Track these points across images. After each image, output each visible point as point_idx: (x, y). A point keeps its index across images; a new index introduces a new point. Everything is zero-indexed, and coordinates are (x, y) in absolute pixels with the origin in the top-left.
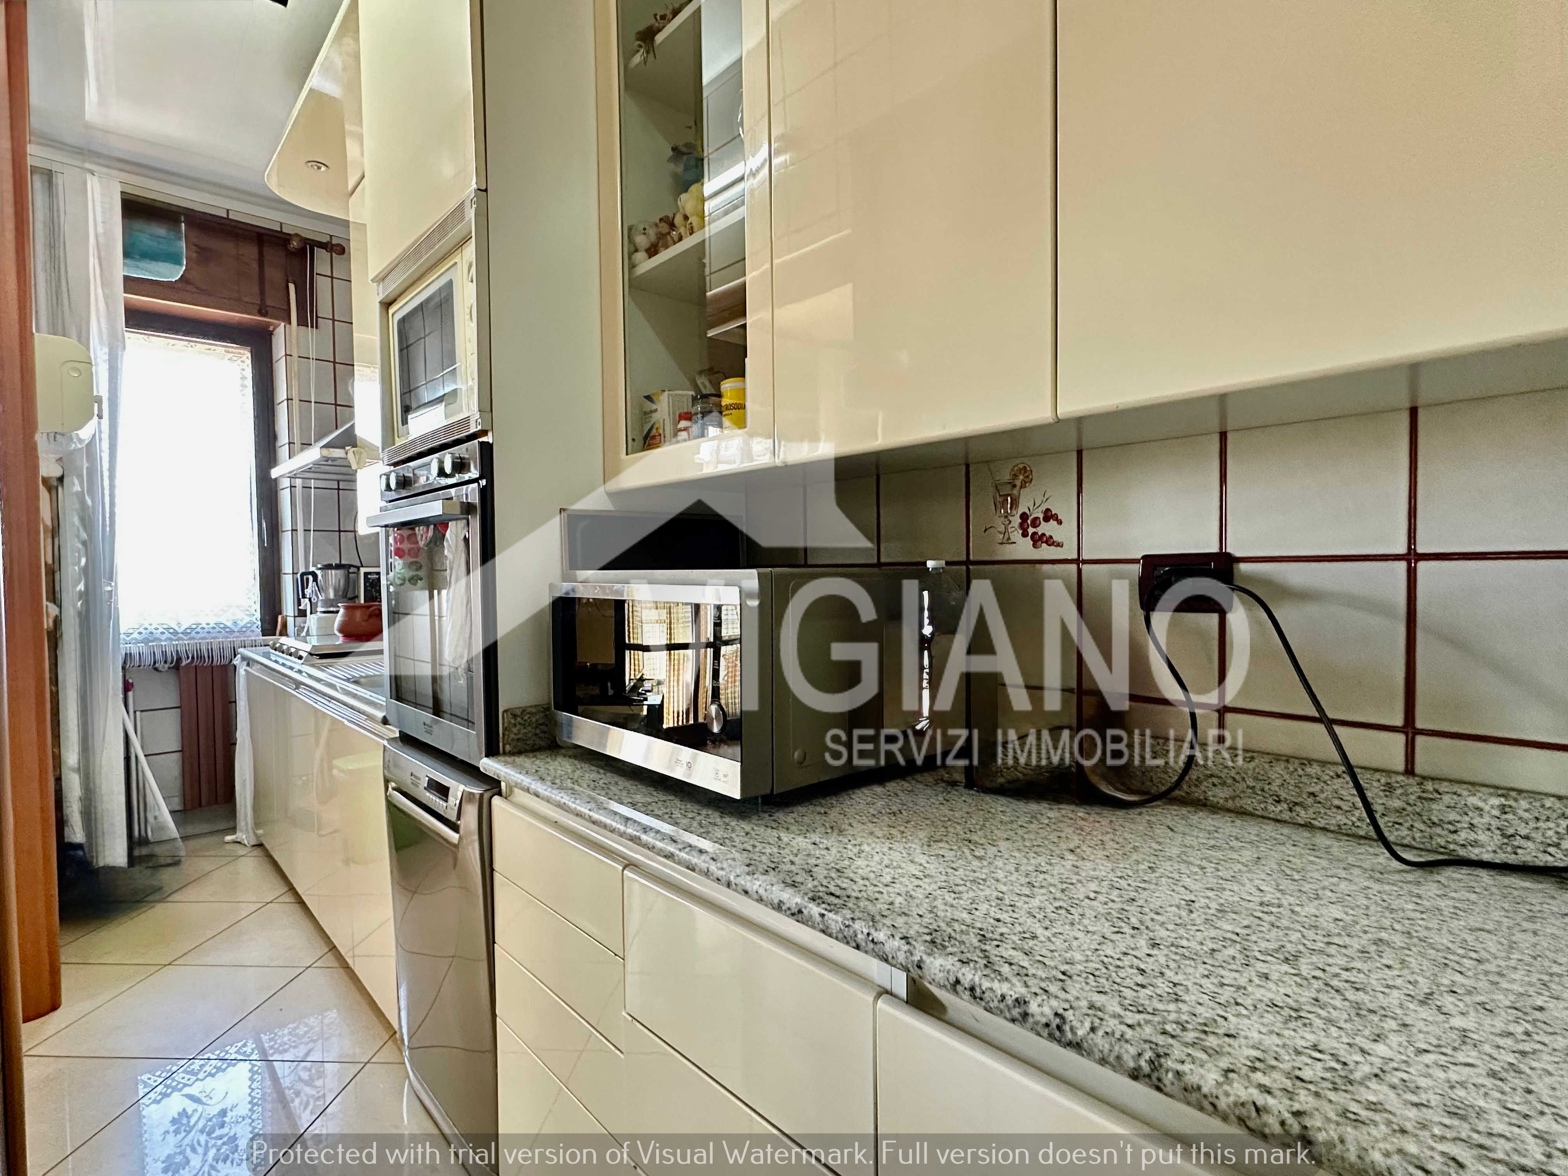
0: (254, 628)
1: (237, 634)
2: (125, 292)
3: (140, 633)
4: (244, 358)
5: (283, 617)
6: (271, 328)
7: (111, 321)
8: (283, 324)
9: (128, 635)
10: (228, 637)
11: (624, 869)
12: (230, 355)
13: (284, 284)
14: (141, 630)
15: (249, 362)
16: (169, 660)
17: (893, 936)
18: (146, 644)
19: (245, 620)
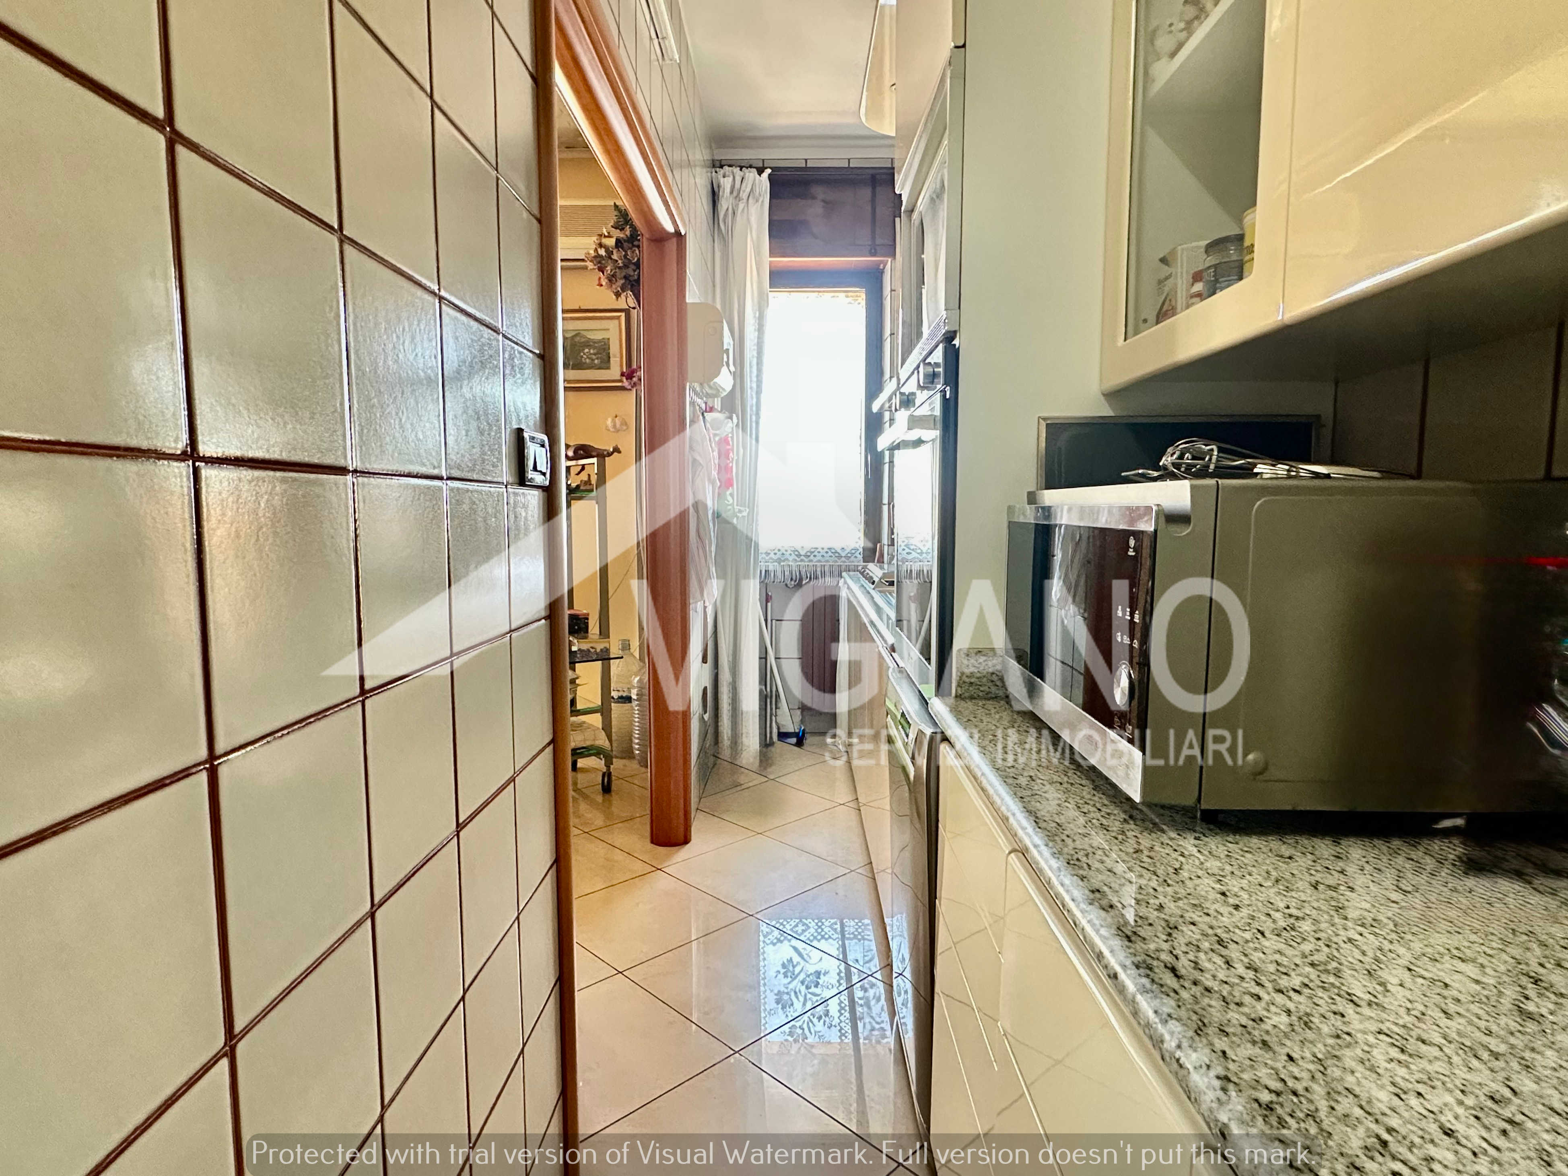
0: (857, 554)
1: (843, 559)
2: (770, 256)
3: (775, 554)
4: (860, 300)
5: (881, 546)
6: (881, 267)
7: (760, 283)
8: (890, 260)
9: (768, 554)
10: (836, 562)
11: (1010, 853)
12: (850, 299)
13: (892, 219)
14: (776, 551)
15: (863, 303)
16: (794, 578)
17: (1208, 1067)
18: (779, 563)
19: (853, 545)
